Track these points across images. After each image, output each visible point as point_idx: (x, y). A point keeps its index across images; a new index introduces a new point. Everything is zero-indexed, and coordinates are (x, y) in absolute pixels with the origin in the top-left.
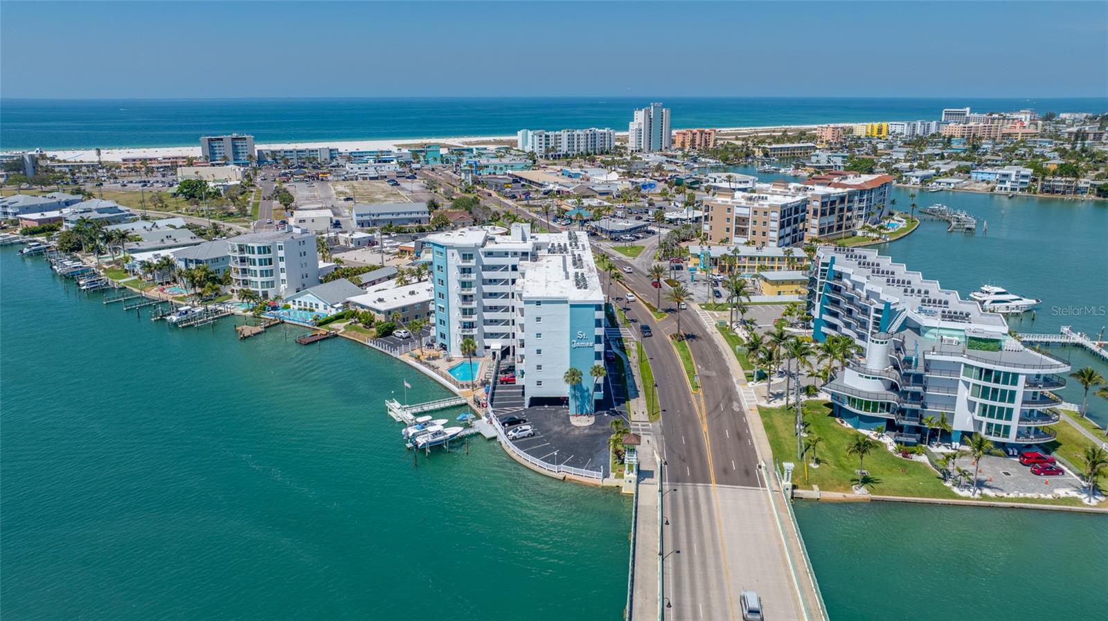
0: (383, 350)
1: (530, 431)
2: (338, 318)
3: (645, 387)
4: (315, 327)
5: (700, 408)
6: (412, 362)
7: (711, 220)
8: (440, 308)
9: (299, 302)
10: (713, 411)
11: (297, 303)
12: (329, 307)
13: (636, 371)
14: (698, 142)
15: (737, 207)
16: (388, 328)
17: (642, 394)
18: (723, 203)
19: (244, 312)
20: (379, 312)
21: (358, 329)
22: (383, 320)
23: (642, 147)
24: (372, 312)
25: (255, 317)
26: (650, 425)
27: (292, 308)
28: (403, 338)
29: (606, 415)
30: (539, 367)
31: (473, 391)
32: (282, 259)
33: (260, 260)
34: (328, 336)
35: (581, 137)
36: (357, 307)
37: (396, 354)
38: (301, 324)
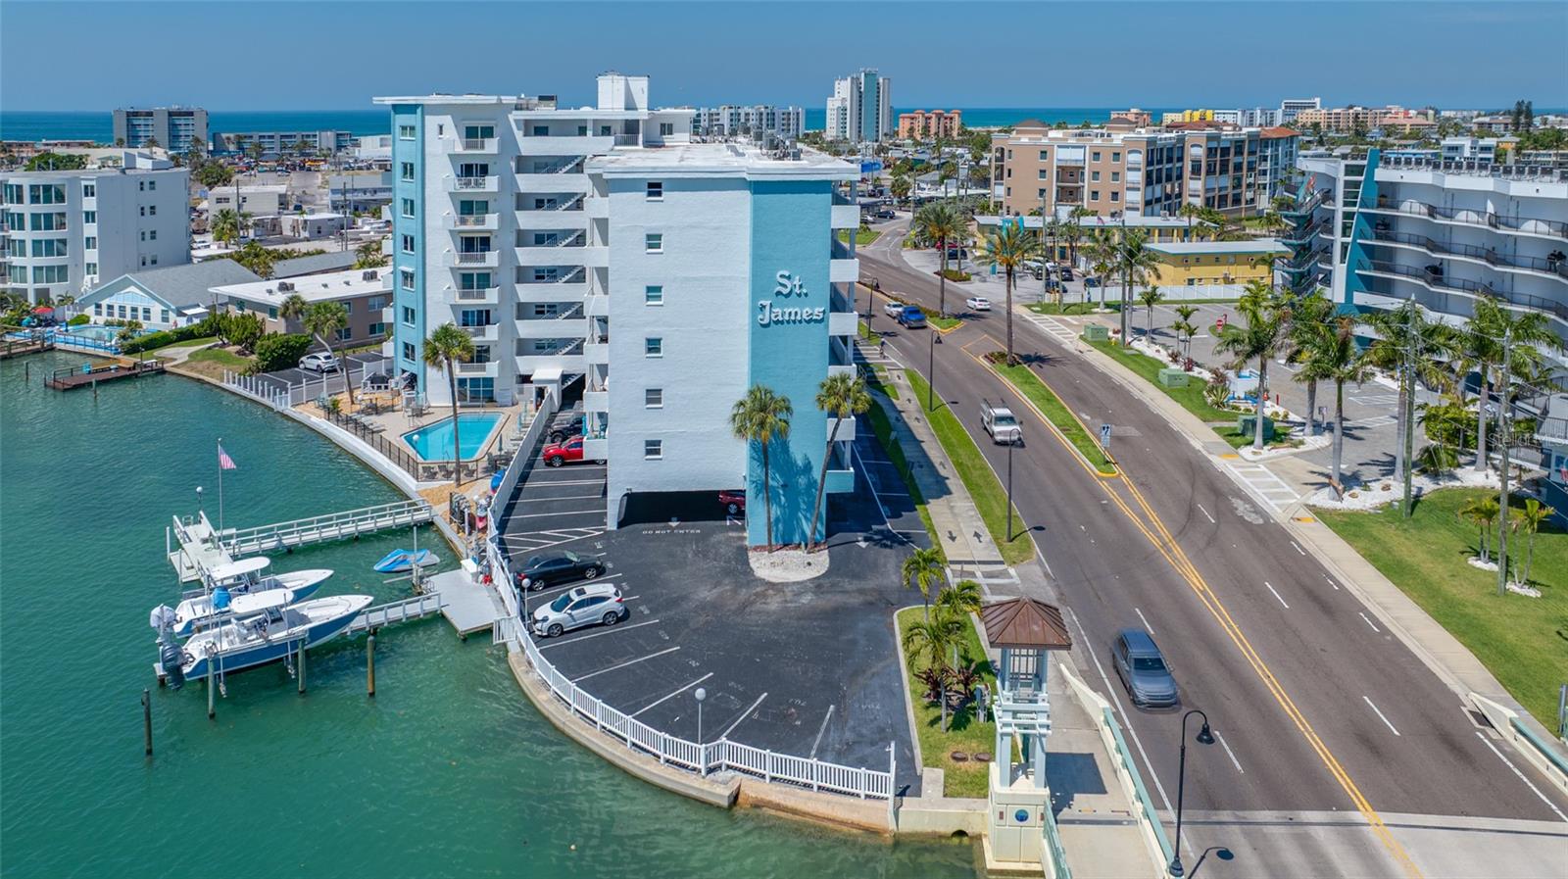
0: (258, 398)
1: (612, 604)
2: (185, 336)
3: (959, 465)
4: (114, 355)
5: (1143, 517)
6: (317, 420)
7: (1009, 175)
8: (406, 274)
9: (110, 307)
10: (1187, 523)
11: (104, 310)
12: (172, 316)
13: (921, 429)
14: (933, 130)
15: (1059, 147)
16: (292, 349)
17: (954, 482)
20: (272, 311)
21: (223, 359)
22: (281, 332)
23: (848, 136)
24: (260, 316)
26: (1012, 571)
27: (92, 322)
28: (319, 371)
29: (863, 544)
30: (654, 396)
31: (459, 485)
32: (90, 216)
33: (35, 217)
34: (138, 370)
35: (751, 117)
36: (229, 307)
37: (284, 404)
38: (90, 350)
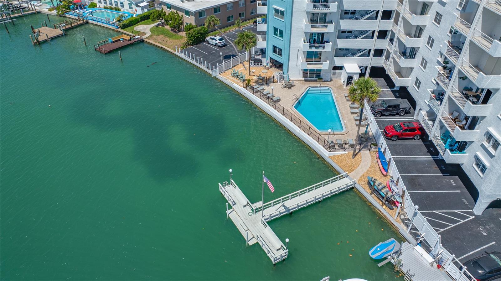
0: (198, 64)
2: (144, 18)
4: (119, 30)
6: (238, 86)
8: (276, 11)
12: (134, 6)
16: (202, 34)
19: (50, 10)
20: (187, 13)
21: (164, 33)
22: (194, 24)
24: (181, 14)
25: (60, 16)
27: (98, 6)
28: (219, 47)
34: (132, 41)
36: (163, 6)
37: (215, 73)
38: (105, 25)
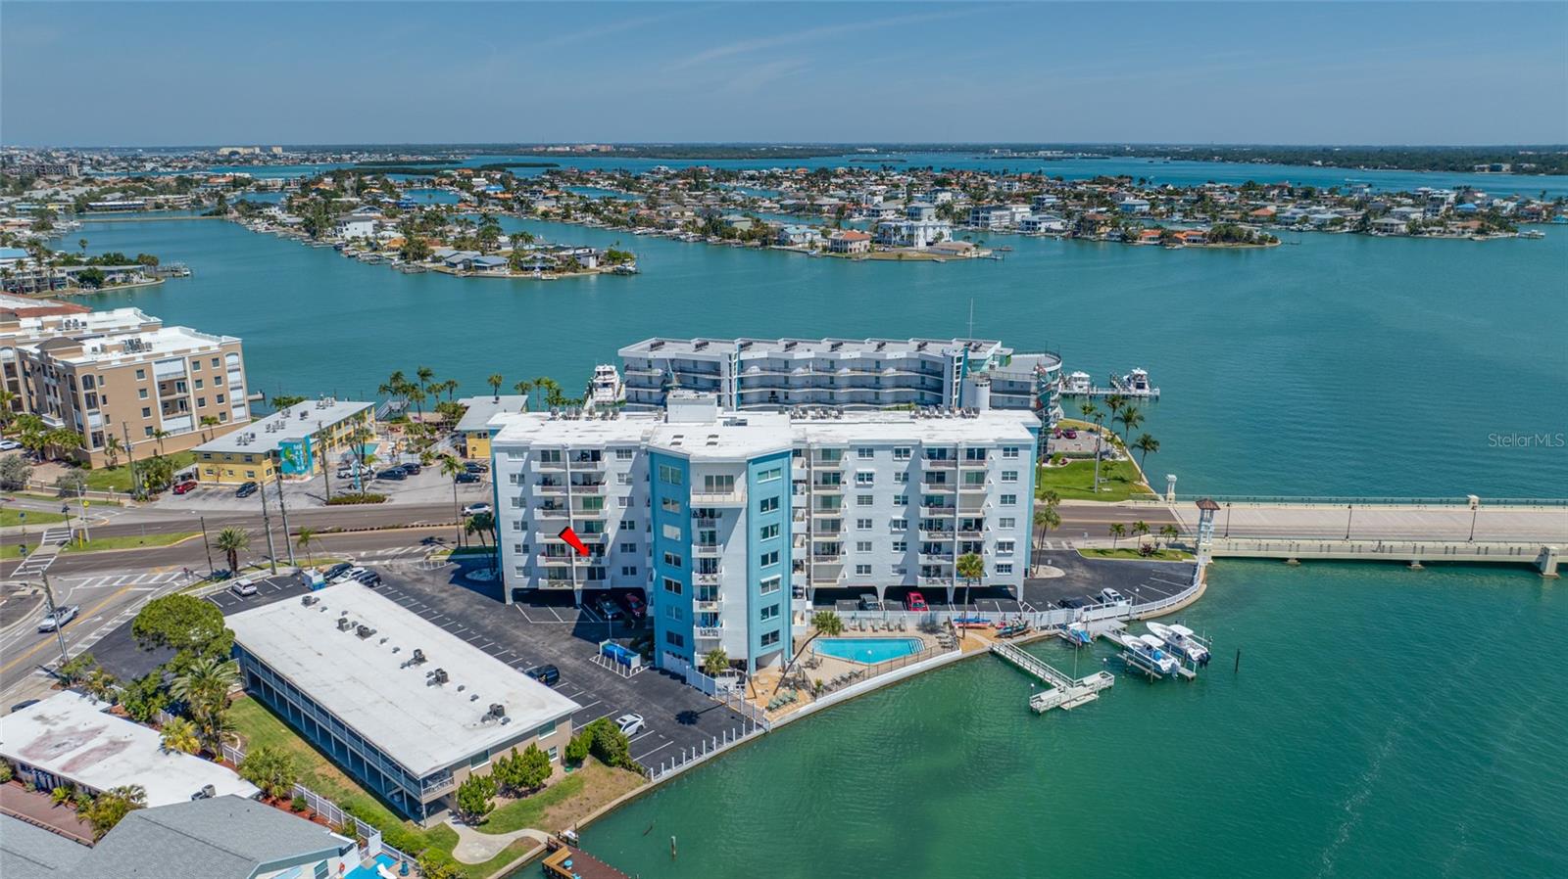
7: (105, 402)
15: (156, 363)
18: (126, 364)
20: (549, 726)
24: (524, 745)
36: (457, 773)
